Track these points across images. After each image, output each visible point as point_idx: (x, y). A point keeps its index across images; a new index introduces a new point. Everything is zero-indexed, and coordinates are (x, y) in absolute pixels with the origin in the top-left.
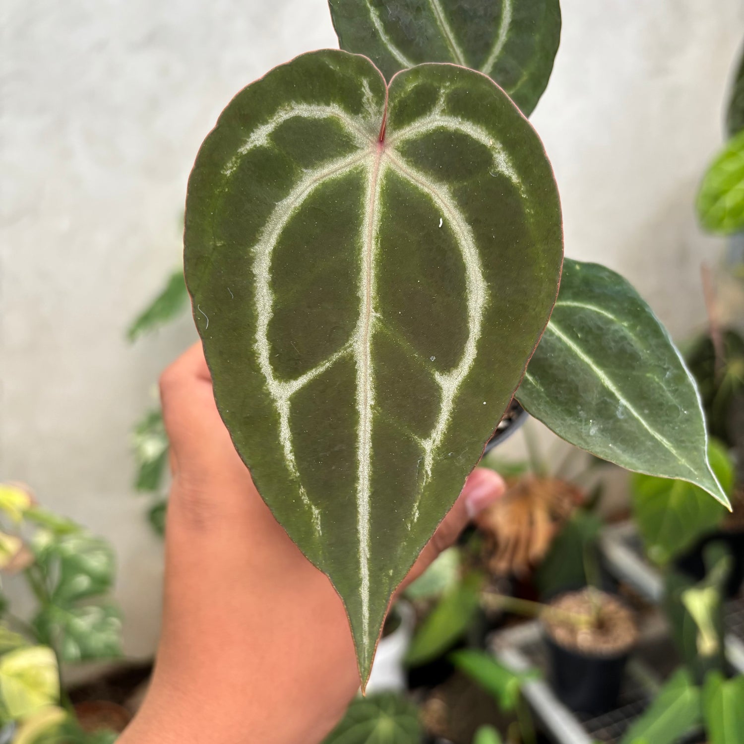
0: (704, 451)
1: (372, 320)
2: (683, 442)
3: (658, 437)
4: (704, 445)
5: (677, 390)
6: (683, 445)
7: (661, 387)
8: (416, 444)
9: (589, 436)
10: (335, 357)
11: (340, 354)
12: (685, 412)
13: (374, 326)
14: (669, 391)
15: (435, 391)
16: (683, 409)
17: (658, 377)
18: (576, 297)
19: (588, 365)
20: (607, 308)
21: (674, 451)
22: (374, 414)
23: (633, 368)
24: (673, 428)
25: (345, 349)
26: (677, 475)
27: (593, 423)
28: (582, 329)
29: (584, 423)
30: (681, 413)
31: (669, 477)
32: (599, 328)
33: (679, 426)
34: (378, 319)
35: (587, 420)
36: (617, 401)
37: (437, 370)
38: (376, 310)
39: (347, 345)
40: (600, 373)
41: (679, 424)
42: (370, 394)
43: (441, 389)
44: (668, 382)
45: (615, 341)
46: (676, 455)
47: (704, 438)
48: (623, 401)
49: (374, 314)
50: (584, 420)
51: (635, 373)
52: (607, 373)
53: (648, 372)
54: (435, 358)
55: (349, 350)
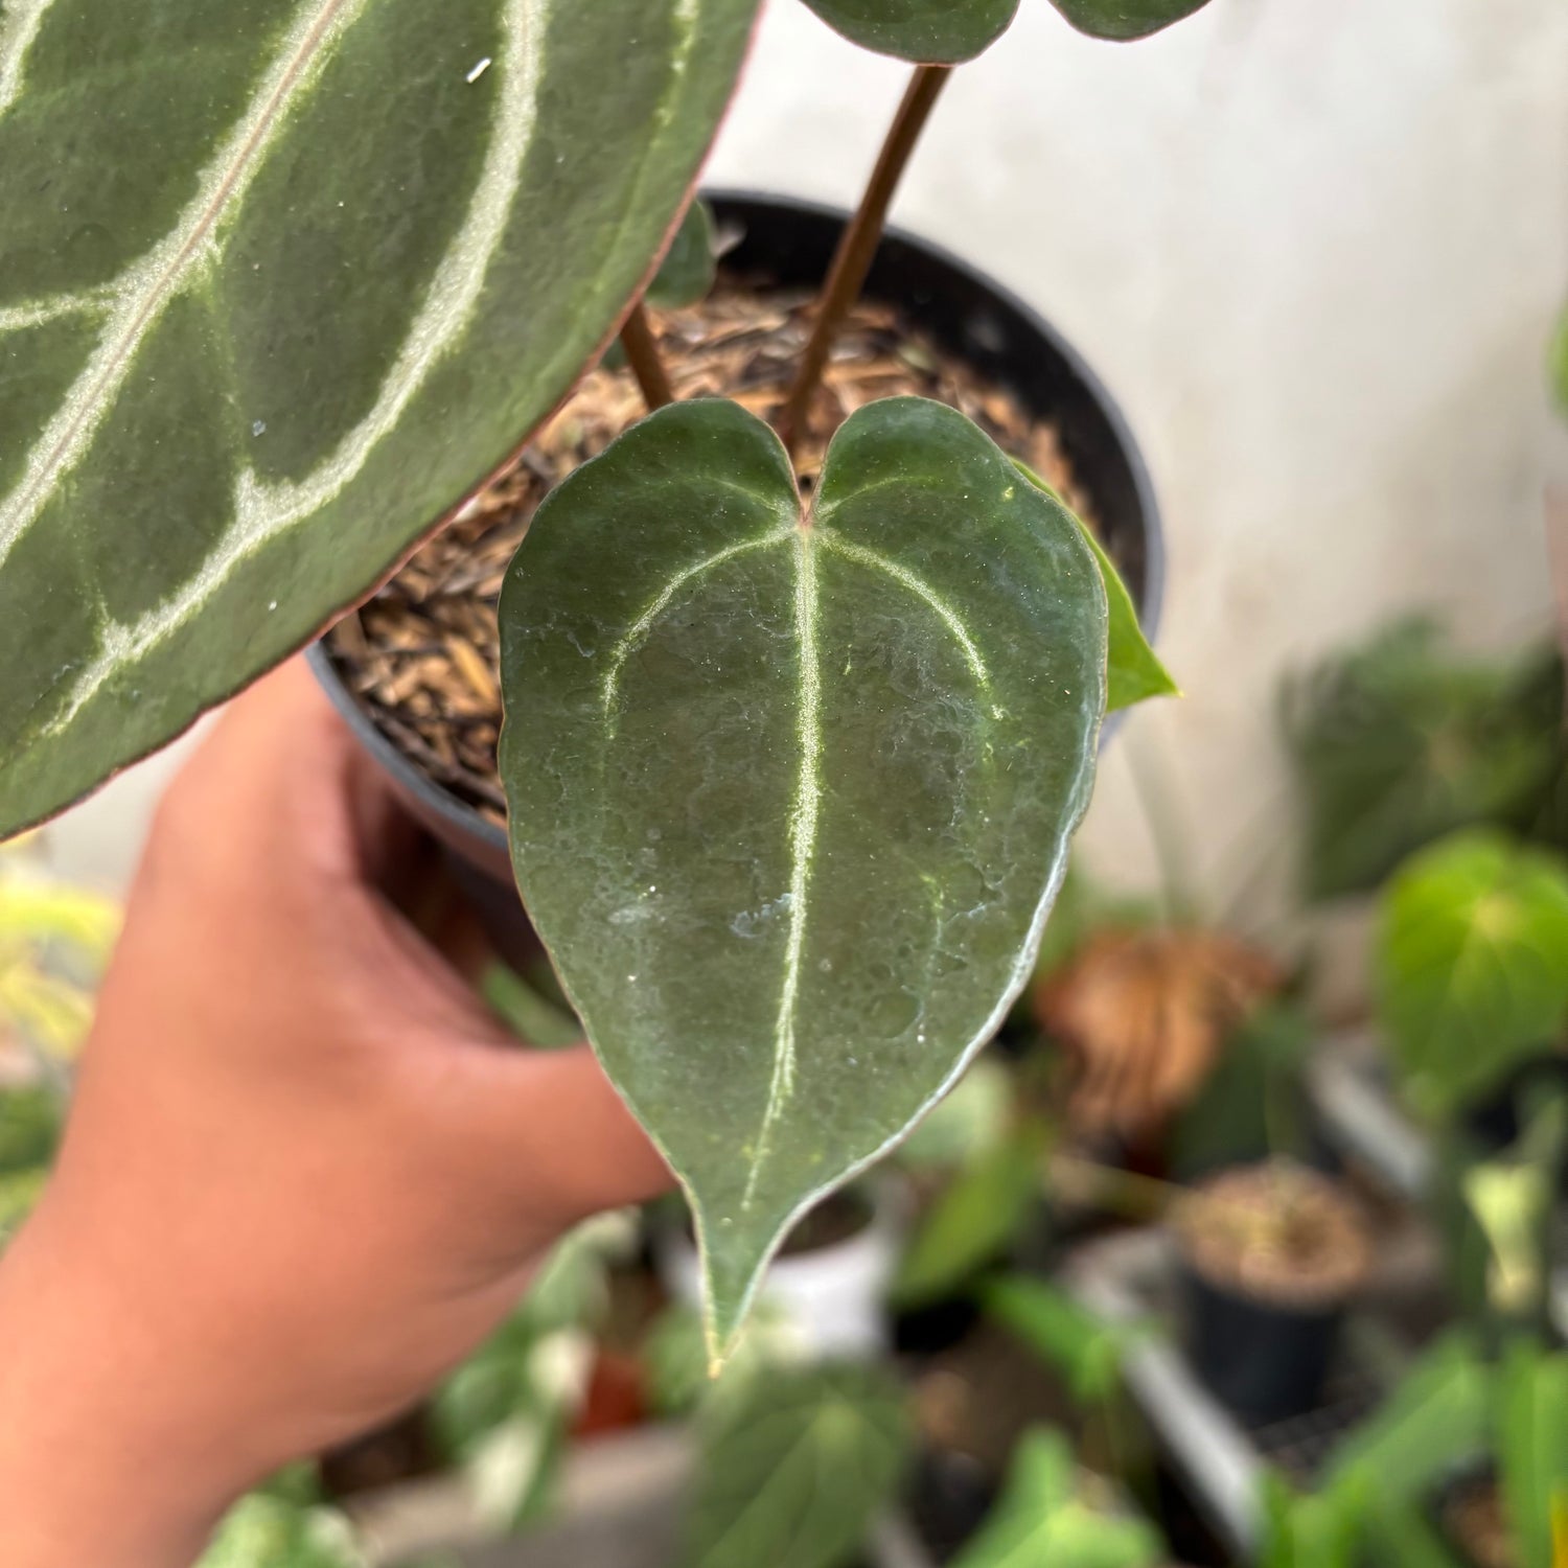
0: (842, 1170)
1: (198, 256)
2: (825, 1106)
3: (785, 1048)
4: (860, 1156)
5: (961, 965)
6: (816, 1115)
7: (924, 930)
8: (92, 622)
9: (603, 918)
10: (65, 305)
11: (80, 304)
12: (921, 1038)
13: (193, 274)
14: (940, 955)
15: (214, 513)
16: (922, 1027)
17: (946, 902)
18: (937, 570)
19: (796, 752)
20: (986, 645)
21: (773, 1113)
22: (57, 492)
23: (904, 835)
24: (844, 1057)
25: (97, 298)
26: (689, 1171)
27: (652, 896)
28: (863, 655)
29: (628, 881)
30: (907, 1033)
31: (668, 1162)
32: (911, 678)
33: (862, 1062)
34: (211, 258)
35: (644, 879)
36: (781, 886)
37: (254, 465)
38: (220, 233)
39: (103, 289)
40: (809, 791)
41: (870, 1055)
42: (79, 442)
43: (234, 519)
44: (958, 931)
45: (915, 733)
46: (766, 1124)
47: (884, 1138)
48: (796, 901)
49: (210, 243)
50: (636, 874)
51: (897, 850)
52: (824, 802)
53: (932, 869)
54: (262, 430)
55: (103, 304)
